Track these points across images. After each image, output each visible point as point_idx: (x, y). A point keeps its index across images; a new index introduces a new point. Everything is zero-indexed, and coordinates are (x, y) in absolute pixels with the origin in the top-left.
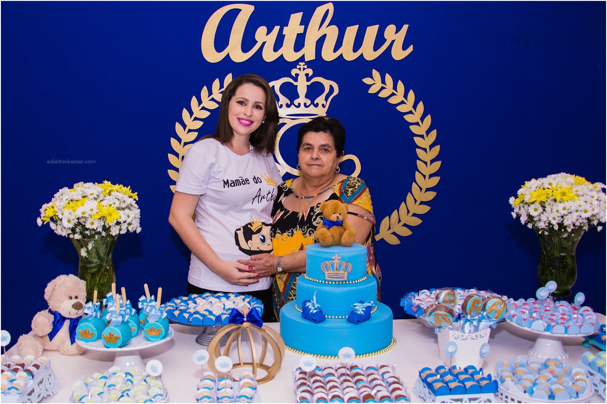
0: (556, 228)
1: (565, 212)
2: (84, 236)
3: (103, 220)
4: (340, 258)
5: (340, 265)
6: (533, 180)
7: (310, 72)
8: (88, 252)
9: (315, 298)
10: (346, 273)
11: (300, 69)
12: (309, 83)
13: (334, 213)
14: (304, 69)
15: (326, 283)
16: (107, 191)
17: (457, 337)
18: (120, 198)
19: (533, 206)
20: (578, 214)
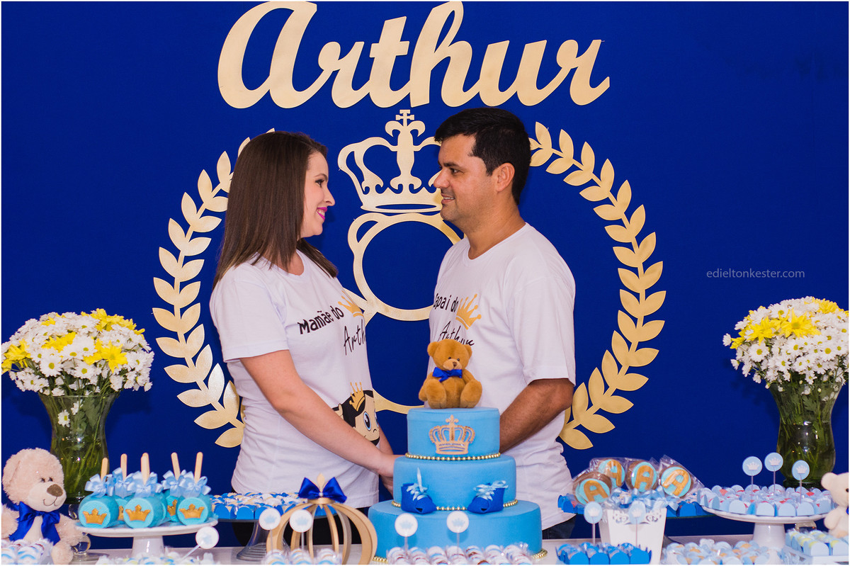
0: (787, 377)
1: (798, 352)
2: (68, 391)
3: (100, 366)
4: (457, 421)
5: (458, 430)
6: (761, 309)
7: (420, 127)
8: (71, 417)
9: (419, 477)
10: (467, 443)
11: (401, 122)
12: (418, 148)
13: (450, 358)
14: (409, 122)
15: (438, 458)
16: (104, 324)
17: (619, 520)
18: (126, 334)
19: (755, 347)
20: (817, 355)
